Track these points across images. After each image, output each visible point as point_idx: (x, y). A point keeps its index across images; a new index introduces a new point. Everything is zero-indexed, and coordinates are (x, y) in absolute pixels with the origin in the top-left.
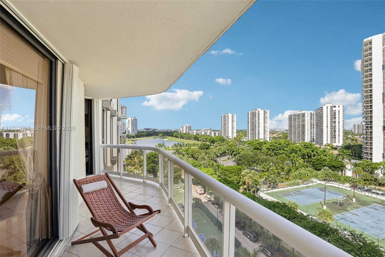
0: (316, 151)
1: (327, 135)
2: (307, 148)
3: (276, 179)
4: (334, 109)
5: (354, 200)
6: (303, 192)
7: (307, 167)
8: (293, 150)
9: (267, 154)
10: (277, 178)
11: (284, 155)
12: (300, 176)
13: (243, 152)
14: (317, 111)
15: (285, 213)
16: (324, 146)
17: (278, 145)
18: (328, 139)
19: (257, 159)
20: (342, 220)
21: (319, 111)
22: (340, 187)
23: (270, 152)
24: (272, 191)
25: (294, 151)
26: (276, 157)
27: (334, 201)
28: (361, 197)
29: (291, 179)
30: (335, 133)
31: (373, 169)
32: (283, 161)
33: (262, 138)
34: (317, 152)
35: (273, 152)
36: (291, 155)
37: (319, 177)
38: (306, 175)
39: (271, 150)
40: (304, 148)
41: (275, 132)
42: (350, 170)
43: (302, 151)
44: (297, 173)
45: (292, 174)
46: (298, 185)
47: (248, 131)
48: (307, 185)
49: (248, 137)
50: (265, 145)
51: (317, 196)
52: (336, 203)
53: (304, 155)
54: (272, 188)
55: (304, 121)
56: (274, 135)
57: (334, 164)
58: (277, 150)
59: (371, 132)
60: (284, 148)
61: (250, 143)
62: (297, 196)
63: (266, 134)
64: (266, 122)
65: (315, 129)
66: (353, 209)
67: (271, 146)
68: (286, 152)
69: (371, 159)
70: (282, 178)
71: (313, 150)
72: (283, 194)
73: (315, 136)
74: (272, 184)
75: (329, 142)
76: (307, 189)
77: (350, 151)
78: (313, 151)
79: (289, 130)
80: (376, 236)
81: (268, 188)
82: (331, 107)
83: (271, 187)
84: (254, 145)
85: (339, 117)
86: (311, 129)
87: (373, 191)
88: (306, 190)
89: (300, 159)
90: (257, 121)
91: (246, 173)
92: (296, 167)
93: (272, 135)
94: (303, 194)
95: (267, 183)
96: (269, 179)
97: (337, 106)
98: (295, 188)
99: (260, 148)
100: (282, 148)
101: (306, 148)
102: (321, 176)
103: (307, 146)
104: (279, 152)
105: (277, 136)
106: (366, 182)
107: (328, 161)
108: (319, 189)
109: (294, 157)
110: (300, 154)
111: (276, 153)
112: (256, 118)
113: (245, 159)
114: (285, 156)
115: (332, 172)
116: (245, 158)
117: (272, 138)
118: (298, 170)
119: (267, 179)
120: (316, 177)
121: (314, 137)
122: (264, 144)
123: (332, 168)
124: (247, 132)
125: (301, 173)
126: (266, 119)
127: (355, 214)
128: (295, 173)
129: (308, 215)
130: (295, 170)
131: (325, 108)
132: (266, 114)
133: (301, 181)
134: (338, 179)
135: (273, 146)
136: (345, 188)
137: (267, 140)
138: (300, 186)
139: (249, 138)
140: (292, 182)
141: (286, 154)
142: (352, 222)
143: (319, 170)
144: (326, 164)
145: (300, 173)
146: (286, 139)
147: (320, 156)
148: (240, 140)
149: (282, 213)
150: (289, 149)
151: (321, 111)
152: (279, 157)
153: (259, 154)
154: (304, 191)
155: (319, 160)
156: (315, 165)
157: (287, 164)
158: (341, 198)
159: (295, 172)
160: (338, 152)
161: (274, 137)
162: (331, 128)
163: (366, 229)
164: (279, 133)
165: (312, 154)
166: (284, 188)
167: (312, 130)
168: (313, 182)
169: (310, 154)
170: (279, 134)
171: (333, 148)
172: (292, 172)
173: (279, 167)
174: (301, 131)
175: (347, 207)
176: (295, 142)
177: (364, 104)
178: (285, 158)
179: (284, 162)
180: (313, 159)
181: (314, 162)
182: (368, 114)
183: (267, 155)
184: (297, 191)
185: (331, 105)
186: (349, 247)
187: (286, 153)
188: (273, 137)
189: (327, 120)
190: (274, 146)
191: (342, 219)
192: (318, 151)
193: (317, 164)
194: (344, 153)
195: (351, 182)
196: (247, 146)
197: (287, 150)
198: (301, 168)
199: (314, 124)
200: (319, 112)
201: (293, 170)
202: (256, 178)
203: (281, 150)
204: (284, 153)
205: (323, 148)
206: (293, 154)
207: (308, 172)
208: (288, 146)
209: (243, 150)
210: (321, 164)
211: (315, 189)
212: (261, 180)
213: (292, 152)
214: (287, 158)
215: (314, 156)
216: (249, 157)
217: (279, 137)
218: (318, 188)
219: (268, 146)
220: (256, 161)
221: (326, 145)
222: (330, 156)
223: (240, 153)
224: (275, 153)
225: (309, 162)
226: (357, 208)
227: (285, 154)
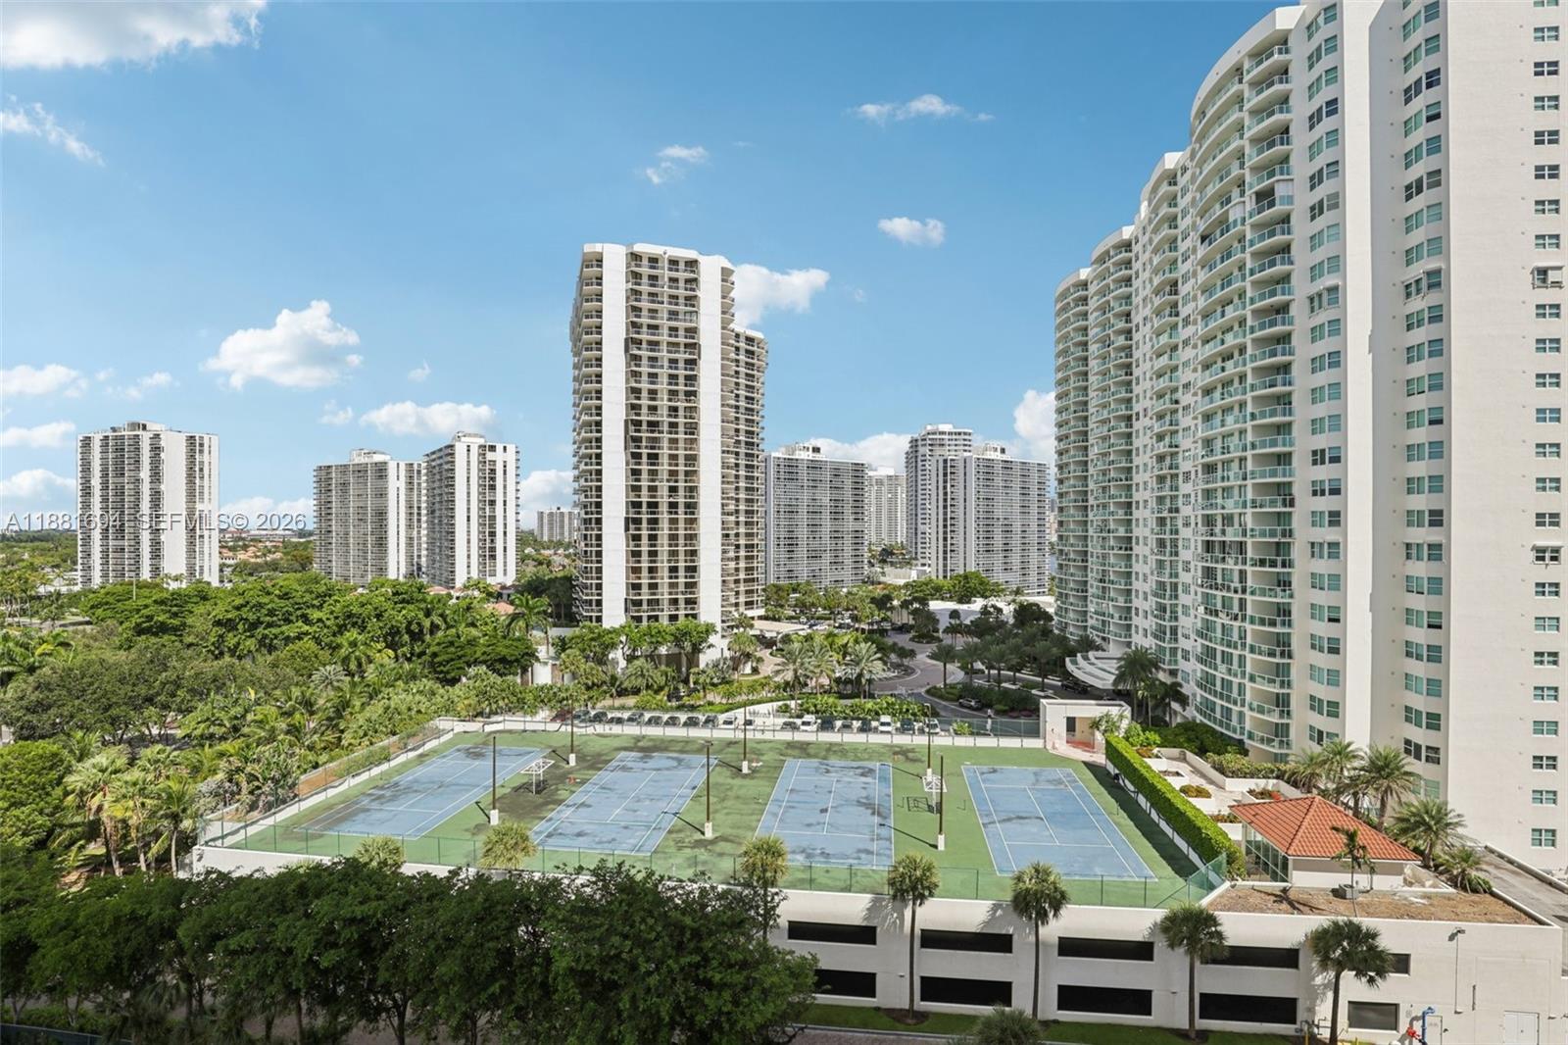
0: (440, 611)
1: (469, 547)
2: (408, 602)
3: (289, 761)
4: (490, 456)
5: (572, 758)
6: (410, 781)
7: (414, 678)
8: (349, 617)
9: (217, 648)
10: (293, 755)
11: (308, 644)
12: (390, 719)
13: (64, 659)
14: (434, 460)
15: (361, 903)
16: (460, 589)
17: (276, 599)
18: (472, 565)
19: (164, 684)
20: (550, 840)
21: (441, 457)
22: (529, 727)
23: (236, 639)
24: (270, 821)
25: (355, 620)
26: (269, 658)
27: (516, 785)
28: (585, 742)
29: (350, 744)
30: (492, 541)
31: (607, 647)
32: (304, 672)
33: (179, 573)
34: (441, 615)
35: (252, 636)
36: (339, 640)
37: (460, 707)
38: (413, 713)
39: (240, 627)
40: (396, 603)
41: (243, 539)
42: (546, 663)
43: (386, 615)
44: (376, 709)
45: (357, 720)
46: (387, 759)
47: (87, 539)
48: (420, 751)
49: (87, 568)
50: (200, 609)
51: (462, 782)
52: (525, 787)
53: (394, 632)
54: (269, 806)
55: (382, 494)
56: (242, 556)
57: (505, 652)
58: (270, 625)
59: (599, 537)
60: (308, 611)
61: (101, 605)
62: (388, 807)
63: (202, 553)
64: (201, 493)
65: (424, 525)
66: (573, 789)
67: (238, 608)
68: (315, 628)
69: (599, 619)
70: (311, 748)
71: (428, 609)
72: (323, 820)
73: (424, 553)
74: (266, 789)
75: (475, 575)
76: (419, 768)
77: (545, 600)
78: (428, 614)
79: (318, 532)
80: (638, 851)
81: (248, 812)
82: (480, 447)
83: (261, 804)
84: (138, 611)
85: (505, 487)
86: (410, 526)
87: (610, 716)
88: (420, 772)
89: (380, 651)
90: (146, 489)
91: (103, 771)
92: (368, 686)
93: (231, 554)
94: (409, 790)
95: (239, 793)
96: (248, 769)
97: (499, 448)
98: (371, 779)
99: (176, 622)
100: (299, 613)
101: (403, 601)
102: (466, 702)
103: (406, 593)
104: (282, 633)
105: (259, 560)
106: (591, 693)
107: (484, 645)
108: (464, 756)
109: (354, 644)
110: (380, 628)
111: (265, 637)
112: (138, 469)
113: (78, 698)
114: (312, 645)
115: (499, 680)
116: (84, 691)
117: (230, 569)
118: (380, 697)
119: (239, 770)
120: (447, 711)
121: (419, 556)
122: (194, 600)
123: (498, 666)
124: (80, 543)
125: (393, 706)
126: (202, 478)
127: (583, 805)
128: (367, 714)
129: (454, 873)
130: (364, 700)
131: (460, 450)
132: (201, 451)
133: (396, 738)
134: (519, 703)
135: (252, 608)
136: (541, 727)
137: (206, 578)
138: (393, 763)
139: (96, 573)
140: (359, 753)
141: (317, 639)
142: (579, 835)
143: (454, 681)
144: (477, 656)
145: (388, 708)
146: (304, 569)
147: (454, 630)
148: (25, 591)
149: (350, 906)
150: (332, 613)
151: (449, 459)
152: (283, 654)
153: (174, 658)
154: (410, 778)
155: (452, 643)
156: (440, 664)
157: (327, 682)
158: (536, 766)
159: (368, 708)
160: (513, 608)
161: (245, 564)
162: (480, 524)
163: (614, 840)
164: (268, 544)
165: (427, 623)
166: (325, 790)
167: (415, 532)
168: (438, 733)
169: (419, 624)
170: (270, 552)
171: (490, 594)
172: (351, 714)
173: (290, 699)
174: (372, 533)
175: (557, 790)
176: (346, 580)
177: (579, 448)
178: (316, 656)
179: (310, 676)
180: (429, 646)
181: (435, 655)
182: (592, 481)
183: (217, 652)
184: (382, 788)
185: (482, 441)
186: (601, 925)
187: (315, 632)
188: (237, 566)
189: (469, 493)
190: (254, 606)
191: (550, 836)
192: (447, 612)
193: (448, 662)
194: (531, 609)
195: (553, 703)
196: (80, 619)
197: (320, 620)
198: (392, 686)
199: (419, 508)
200: (438, 462)
201: (357, 703)
202: (171, 783)
203: (290, 622)
204: (307, 634)
205: (458, 598)
206: (353, 634)
207: (418, 697)
208: (325, 602)
209: (65, 645)
210: (460, 658)
211: (452, 759)
212: (203, 787)
213: (345, 625)
214: (325, 655)
215: (432, 633)
216: (106, 679)
217: (266, 563)
218: (459, 750)
219: (220, 611)
220: (158, 694)
221: (466, 588)
222: (486, 624)
223: (40, 667)
224: (261, 643)
225: (414, 658)
226: (583, 782)
227: (314, 637)
